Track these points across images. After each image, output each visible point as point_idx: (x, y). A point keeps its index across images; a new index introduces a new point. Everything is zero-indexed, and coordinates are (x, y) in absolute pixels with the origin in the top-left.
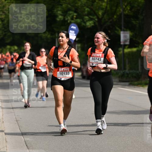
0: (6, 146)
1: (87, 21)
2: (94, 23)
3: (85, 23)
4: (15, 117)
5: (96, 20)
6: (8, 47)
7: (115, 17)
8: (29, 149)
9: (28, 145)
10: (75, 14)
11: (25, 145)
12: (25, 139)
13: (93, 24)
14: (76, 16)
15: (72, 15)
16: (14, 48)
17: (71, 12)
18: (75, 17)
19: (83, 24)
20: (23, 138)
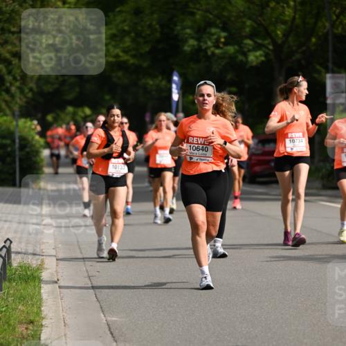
0: (65, 335)
1: (249, 51)
2: (266, 55)
3: (245, 55)
4: (84, 269)
5: (271, 47)
6: (70, 109)
7: (314, 40)
8: (116, 341)
9: (116, 333)
10: (223, 34)
11: (109, 332)
12: (109, 319)
13: (263, 58)
14: (225, 38)
15: (215, 37)
16: (83, 112)
17: (213, 30)
18: (223, 40)
19: (241, 57)
20: (102, 315)
